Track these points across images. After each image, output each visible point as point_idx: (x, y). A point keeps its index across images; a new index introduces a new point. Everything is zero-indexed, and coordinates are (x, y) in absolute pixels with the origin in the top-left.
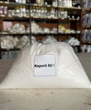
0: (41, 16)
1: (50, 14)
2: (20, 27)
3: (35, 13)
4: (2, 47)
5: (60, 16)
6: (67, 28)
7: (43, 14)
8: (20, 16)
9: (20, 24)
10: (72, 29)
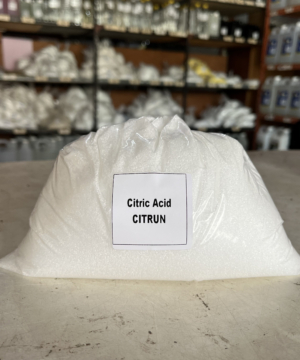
0: (132, 25)
1: (162, 21)
2: (60, 58)
3: (113, 12)
5: (196, 27)
6: (215, 69)
7: (139, 17)
8: (63, 20)
9: (62, 49)
10: (231, 73)
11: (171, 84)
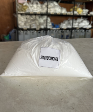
4: (20, 27)
11: (69, 14)
